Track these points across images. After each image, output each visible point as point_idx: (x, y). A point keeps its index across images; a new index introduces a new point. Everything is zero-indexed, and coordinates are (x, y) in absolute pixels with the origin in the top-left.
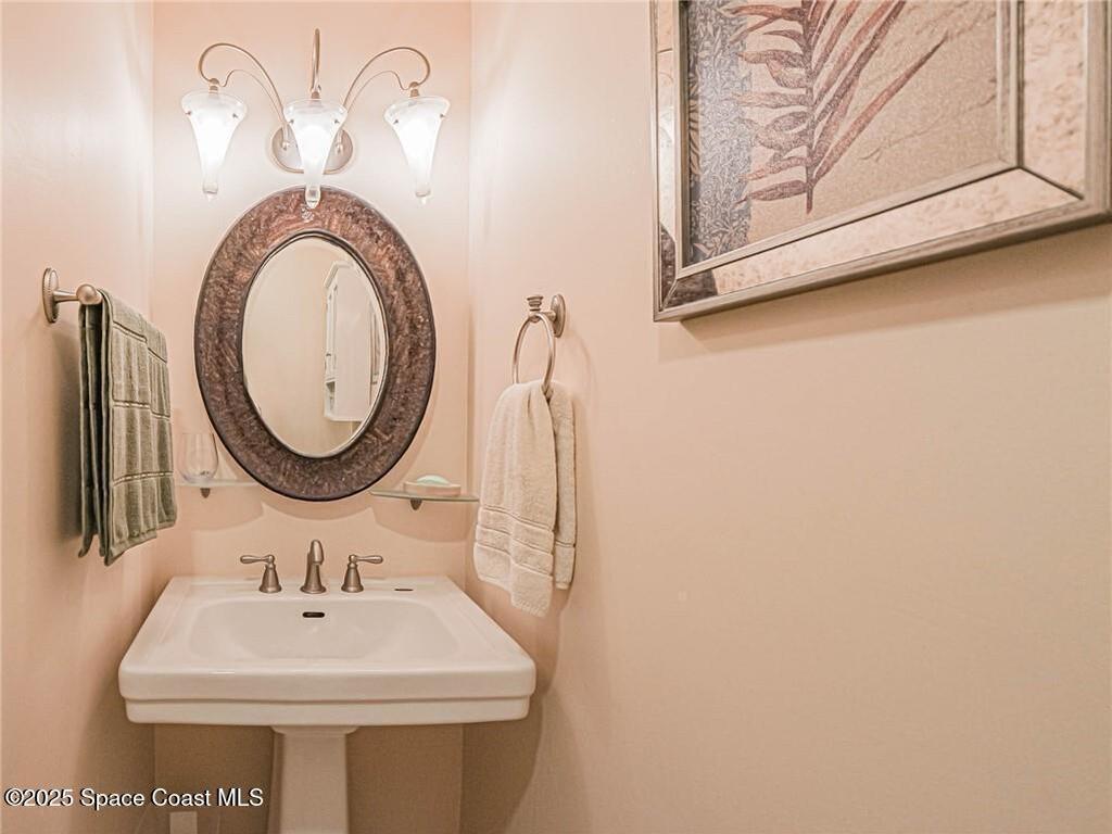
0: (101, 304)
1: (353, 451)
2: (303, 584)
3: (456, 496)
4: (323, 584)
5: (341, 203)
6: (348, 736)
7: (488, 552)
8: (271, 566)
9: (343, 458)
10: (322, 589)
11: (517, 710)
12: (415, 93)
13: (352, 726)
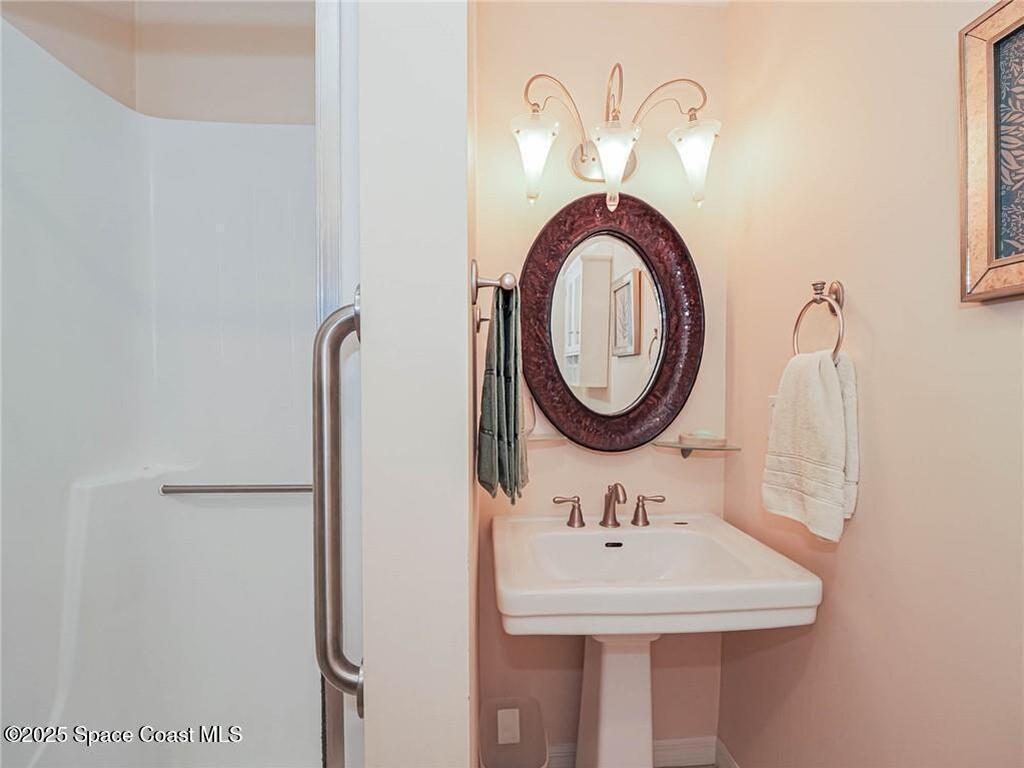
0: (512, 290)
1: (638, 410)
2: (602, 519)
3: (724, 446)
4: (618, 520)
5: (631, 207)
6: (652, 643)
7: (777, 490)
8: (577, 505)
9: (631, 416)
10: (616, 524)
11: (806, 618)
12: (693, 117)
13: (656, 634)
